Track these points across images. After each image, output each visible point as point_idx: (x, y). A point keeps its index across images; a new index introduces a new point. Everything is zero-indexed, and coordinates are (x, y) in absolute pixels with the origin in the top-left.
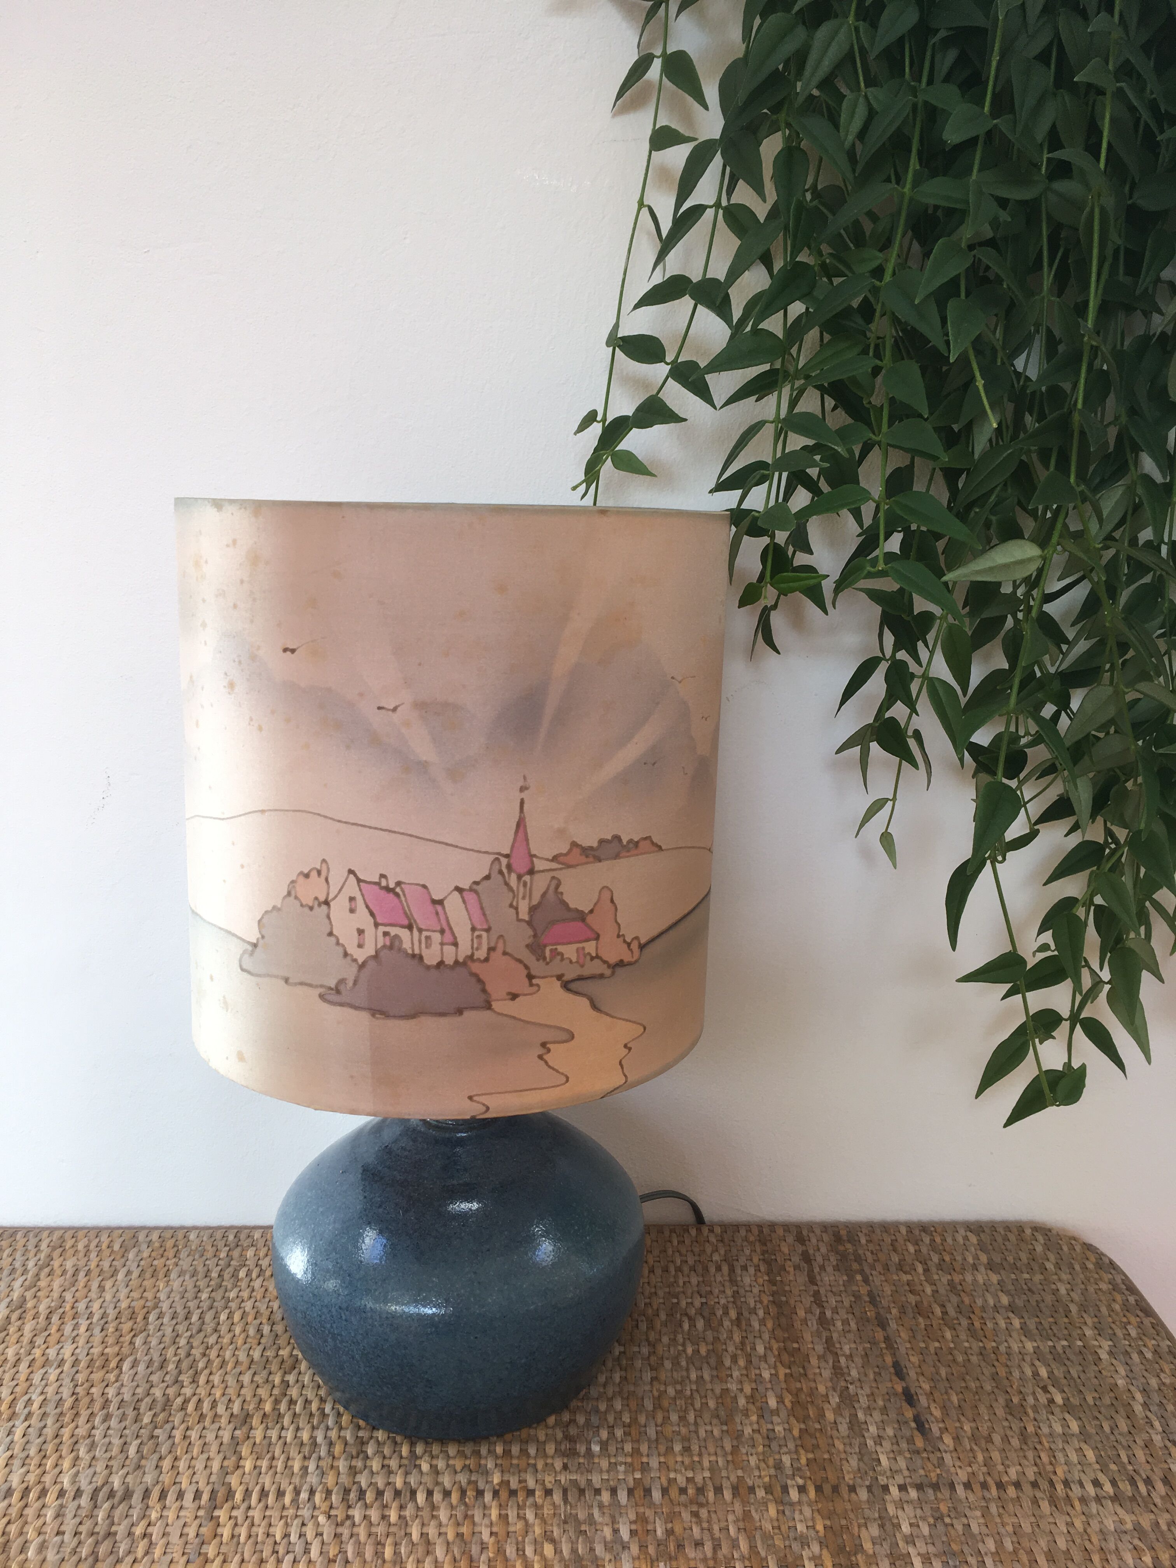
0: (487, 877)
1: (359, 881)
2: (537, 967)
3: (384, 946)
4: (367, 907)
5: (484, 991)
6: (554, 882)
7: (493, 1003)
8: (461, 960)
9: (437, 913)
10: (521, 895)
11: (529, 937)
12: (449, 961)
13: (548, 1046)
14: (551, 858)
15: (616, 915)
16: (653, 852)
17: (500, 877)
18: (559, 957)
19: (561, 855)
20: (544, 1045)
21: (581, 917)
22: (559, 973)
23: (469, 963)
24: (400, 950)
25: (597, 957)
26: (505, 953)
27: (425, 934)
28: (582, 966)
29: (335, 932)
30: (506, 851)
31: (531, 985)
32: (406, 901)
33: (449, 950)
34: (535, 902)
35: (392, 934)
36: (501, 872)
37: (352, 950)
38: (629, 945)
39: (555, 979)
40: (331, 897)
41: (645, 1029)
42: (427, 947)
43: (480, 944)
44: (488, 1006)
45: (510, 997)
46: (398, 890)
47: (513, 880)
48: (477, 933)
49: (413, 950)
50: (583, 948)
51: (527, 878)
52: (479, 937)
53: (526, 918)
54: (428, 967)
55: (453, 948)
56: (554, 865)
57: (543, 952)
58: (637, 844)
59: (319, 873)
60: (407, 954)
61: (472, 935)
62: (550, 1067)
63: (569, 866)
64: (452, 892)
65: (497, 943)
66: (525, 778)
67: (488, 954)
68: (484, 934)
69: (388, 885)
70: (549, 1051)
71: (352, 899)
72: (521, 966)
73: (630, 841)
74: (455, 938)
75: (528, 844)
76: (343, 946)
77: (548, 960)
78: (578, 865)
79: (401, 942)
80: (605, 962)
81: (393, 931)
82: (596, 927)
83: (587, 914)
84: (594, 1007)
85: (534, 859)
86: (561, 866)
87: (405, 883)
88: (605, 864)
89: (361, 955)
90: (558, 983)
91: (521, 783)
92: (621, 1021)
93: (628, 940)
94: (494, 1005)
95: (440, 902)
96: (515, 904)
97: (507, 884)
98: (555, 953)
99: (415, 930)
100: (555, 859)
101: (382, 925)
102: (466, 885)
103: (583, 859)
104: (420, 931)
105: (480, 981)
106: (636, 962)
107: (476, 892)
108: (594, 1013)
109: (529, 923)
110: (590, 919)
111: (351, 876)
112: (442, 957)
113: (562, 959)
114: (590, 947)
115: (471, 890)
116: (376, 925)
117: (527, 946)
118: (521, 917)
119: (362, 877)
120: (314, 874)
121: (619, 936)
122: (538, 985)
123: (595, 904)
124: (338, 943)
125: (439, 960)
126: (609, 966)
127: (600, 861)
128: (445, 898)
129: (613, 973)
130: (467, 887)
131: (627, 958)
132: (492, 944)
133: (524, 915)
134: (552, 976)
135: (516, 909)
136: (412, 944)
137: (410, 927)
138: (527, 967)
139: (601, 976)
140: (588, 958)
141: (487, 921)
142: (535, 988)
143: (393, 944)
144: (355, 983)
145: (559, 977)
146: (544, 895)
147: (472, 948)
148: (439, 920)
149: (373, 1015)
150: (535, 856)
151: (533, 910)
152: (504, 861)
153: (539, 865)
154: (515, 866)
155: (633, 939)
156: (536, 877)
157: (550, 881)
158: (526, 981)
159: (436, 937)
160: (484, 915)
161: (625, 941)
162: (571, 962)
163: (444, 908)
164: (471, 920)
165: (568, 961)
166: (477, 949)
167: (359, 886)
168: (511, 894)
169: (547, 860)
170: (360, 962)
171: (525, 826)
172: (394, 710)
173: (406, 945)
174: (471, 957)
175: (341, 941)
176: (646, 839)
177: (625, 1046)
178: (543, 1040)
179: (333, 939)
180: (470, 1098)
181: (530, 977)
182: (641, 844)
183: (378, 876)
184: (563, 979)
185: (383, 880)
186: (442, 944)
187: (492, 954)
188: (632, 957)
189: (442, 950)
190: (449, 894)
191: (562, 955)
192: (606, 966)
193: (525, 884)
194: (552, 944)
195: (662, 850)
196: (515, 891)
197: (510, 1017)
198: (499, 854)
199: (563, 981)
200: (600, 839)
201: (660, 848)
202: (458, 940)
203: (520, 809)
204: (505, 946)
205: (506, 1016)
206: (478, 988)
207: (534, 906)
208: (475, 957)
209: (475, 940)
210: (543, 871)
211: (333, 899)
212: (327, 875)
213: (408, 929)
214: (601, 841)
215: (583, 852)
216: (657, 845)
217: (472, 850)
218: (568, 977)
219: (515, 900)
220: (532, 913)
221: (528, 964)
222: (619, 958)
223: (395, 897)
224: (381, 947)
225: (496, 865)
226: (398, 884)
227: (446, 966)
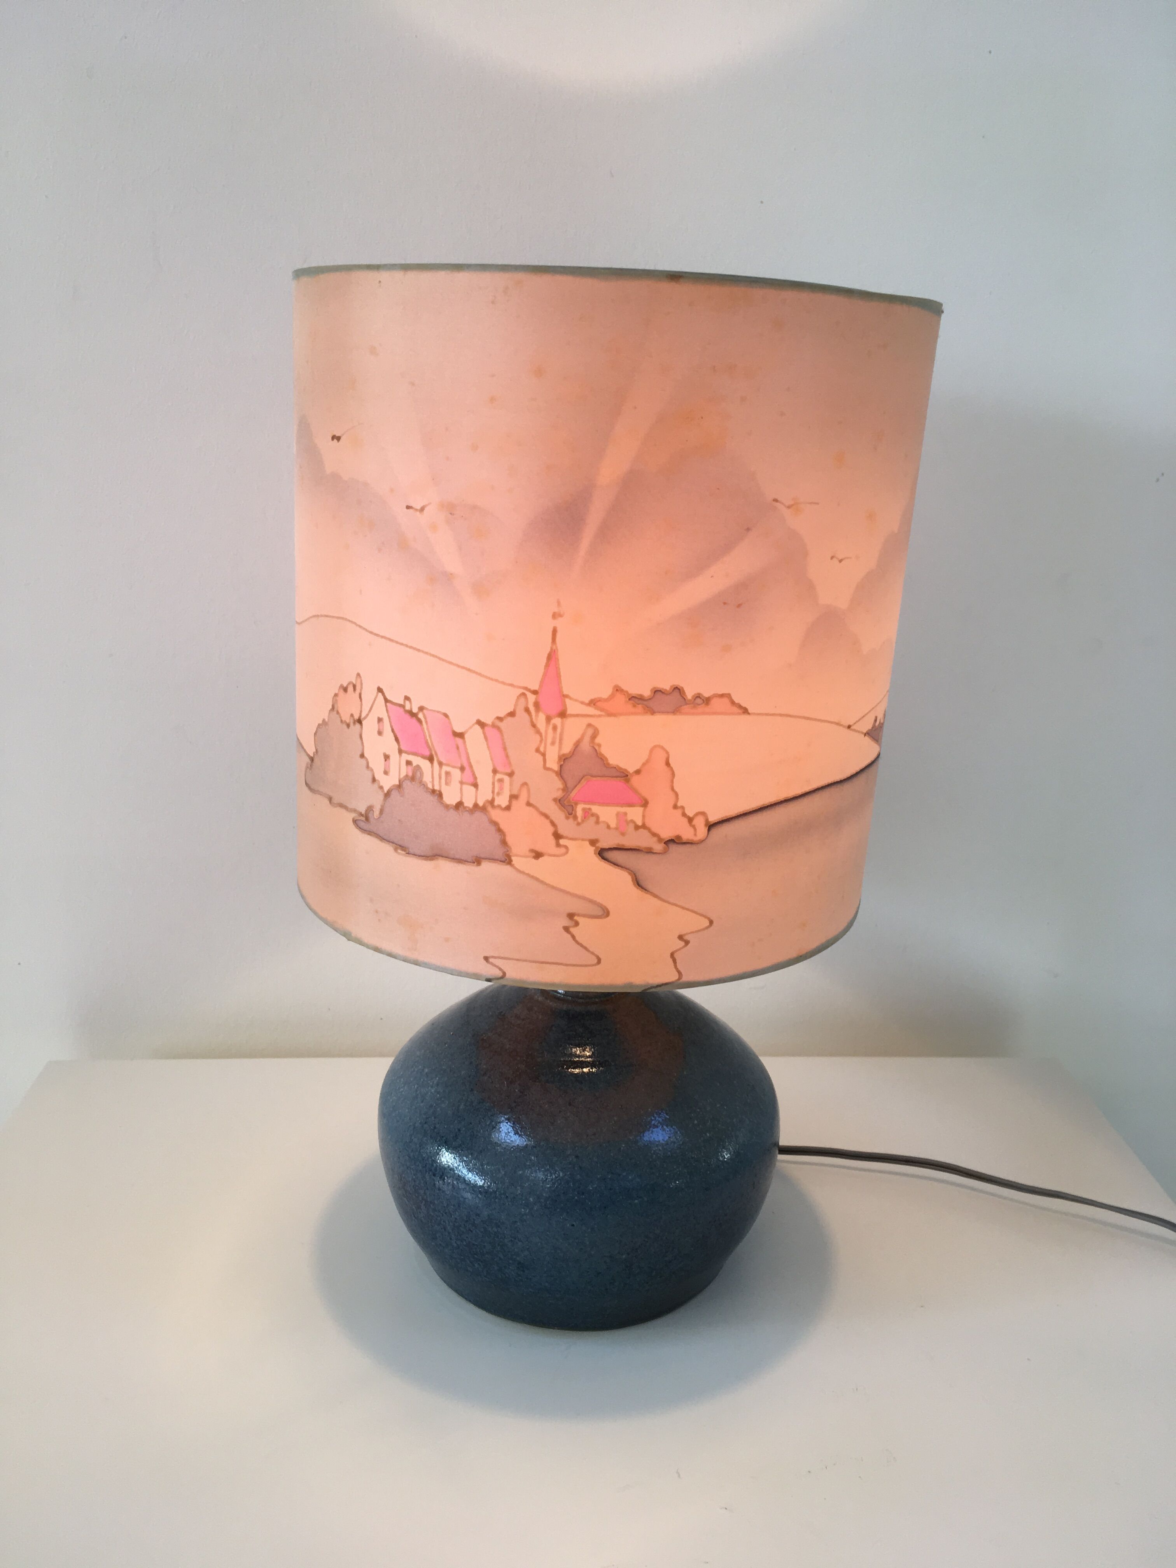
0: (512, 714)
1: (386, 700)
2: (566, 826)
3: (407, 776)
4: (393, 731)
5: (504, 843)
6: (590, 732)
7: (513, 858)
8: (481, 804)
9: (458, 748)
10: (549, 741)
11: (558, 790)
12: (469, 803)
13: (576, 918)
14: (587, 701)
15: (672, 782)
16: (733, 714)
17: (526, 715)
18: (593, 819)
19: (600, 700)
20: (571, 916)
21: (625, 776)
22: (593, 837)
23: (489, 808)
24: (421, 782)
25: (644, 826)
26: (529, 804)
27: (445, 768)
28: (623, 834)
29: (366, 755)
30: (536, 687)
31: (558, 845)
32: (427, 729)
33: (469, 790)
34: (567, 749)
35: (414, 764)
36: (527, 710)
37: (379, 776)
38: (690, 820)
39: (587, 843)
40: (363, 715)
41: (711, 922)
42: (447, 784)
43: (501, 788)
44: (507, 860)
45: (534, 854)
46: (421, 716)
47: (541, 720)
48: (498, 776)
49: (433, 786)
50: (625, 814)
51: (557, 721)
52: (501, 781)
53: (556, 767)
54: (447, 807)
55: (473, 789)
56: (591, 711)
57: (574, 810)
58: (707, 701)
59: (354, 687)
60: (427, 788)
61: (494, 778)
62: (577, 942)
63: (610, 715)
64: (473, 725)
65: (520, 790)
66: (559, 603)
67: (510, 801)
68: (507, 779)
69: (411, 709)
70: (577, 924)
71: (380, 720)
72: (547, 822)
73: (698, 696)
74: (475, 778)
75: (560, 682)
76: (372, 770)
77: (579, 820)
78: (621, 714)
79: (422, 774)
80: (654, 835)
81: (416, 761)
82: (645, 793)
83: (632, 775)
84: (638, 884)
85: (567, 700)
86: (598, 713)
87: (427, 709)
88: (659, 718)
89: (388, 782)
90: (591, 850)
91: (554, 608)
92: (675, 907)
93: (690, 813)
94: (516, 860)
95: (461, 735)
96: (542, 749)
97: (534, 725)
98: (587, 813)
99: (435, 763)
100: (593, 703)
101: (406, 752)
102: (488, 720)
103: (630, 708)
104: (441, 764)
105: (500, 830)
106: (701, 842)
107: (499, 728)
108: (638, 892)
109: (560, 774)
110: (635, 781)
111: (380, 694)
112: (461, 798)
113: (598, 822)
114: (635, 814)
115: (494, 726)
116: (400, 752)
117: (555, 800)
118: (548, 765)
119: (388, 697)
120: (350, 688)
121: (675, 807)
122: (566, 847)
123: (644, 764)
124: (368, 767)
125: (458, 800)
126: (660, 840)
127: (653, 714)
128: (467, 730)
129: (666, 850)
130: (489, 722)
131: (687, 834)
132: (515, 792)
133: (552, 763)
134: (583, 840)
135: (544, 755)
136: (433, 778)
137: (431, 759)
138: (553, 824)
139: (649, 851)
140: (632, 826)
141: (510, 764)
142: (563, 850)
143: (415, 776)
144: (382, 811)
145: (593, 842)
146: (577, 745)
147: (493, 792)
148: (460, 756)
149: (396, 850)
150: (567, 696)
151: (564, 759)
152: (532, 698)
153: (572, 708)
154: (544, 704)
155: (697, 814)
156: (569, 721)
157: (585, 730)
158: (553, 841)
159: (456, 774)
160: (507, 756)
161: (684, 815)
162: (608, 827)
163: (465, 742)
164: (492, 760)
165: (604, 826)
166: (498, 794)
167: (386, 706)
168: (538, 737)
169: (582, 703)
170: (386, 790)
171: (557, 660)
172: (422, 510)
173: (427, 778)
174: (492, 802)
175: (370, 765)
176: (722, 696)
177: (681, 937)
178: (572, 911)
179: (363, 761)
180: (486, 959)
181: (557, 836)
182: (715, 702)
183: (403, 698)
184: (597, 845)
185: (407, 703)
186: (462, 783)
187: (514, 802)
188: (695, 835)
189: (461, 789)
190: (471, 728)
191: (598, 817)
192: (655, 839)
193: (555, 728)
194: (585, 802)
195: (749, 714)
196: (543, 734)
197: (532, 877)
198: (526, 688)
199: (597, 848)
200: (655, 688)
201: (745, 711)
202: (479, 781)
203: (552, 639)
204: (529, 796)
205: (528, 875)
206: (497, 837)
207: (564, 755)
208: (496, 803)
209: (496, 783)
210: (577, 716)
211: (365, 718)
212: (361, 690)
213: (429, 761)
214: (656, 691)
215: (629, 699)
216: (740, 706)
217: (496, 681)
218: (604, 844)
219: (543, 745)
220: (562, 763)
221: (556, 821)
222: (677, 834)
223: (418, 724)
224: (404, 777)
225: (522, 700)
226: (421, 709)
227: (465, 808)
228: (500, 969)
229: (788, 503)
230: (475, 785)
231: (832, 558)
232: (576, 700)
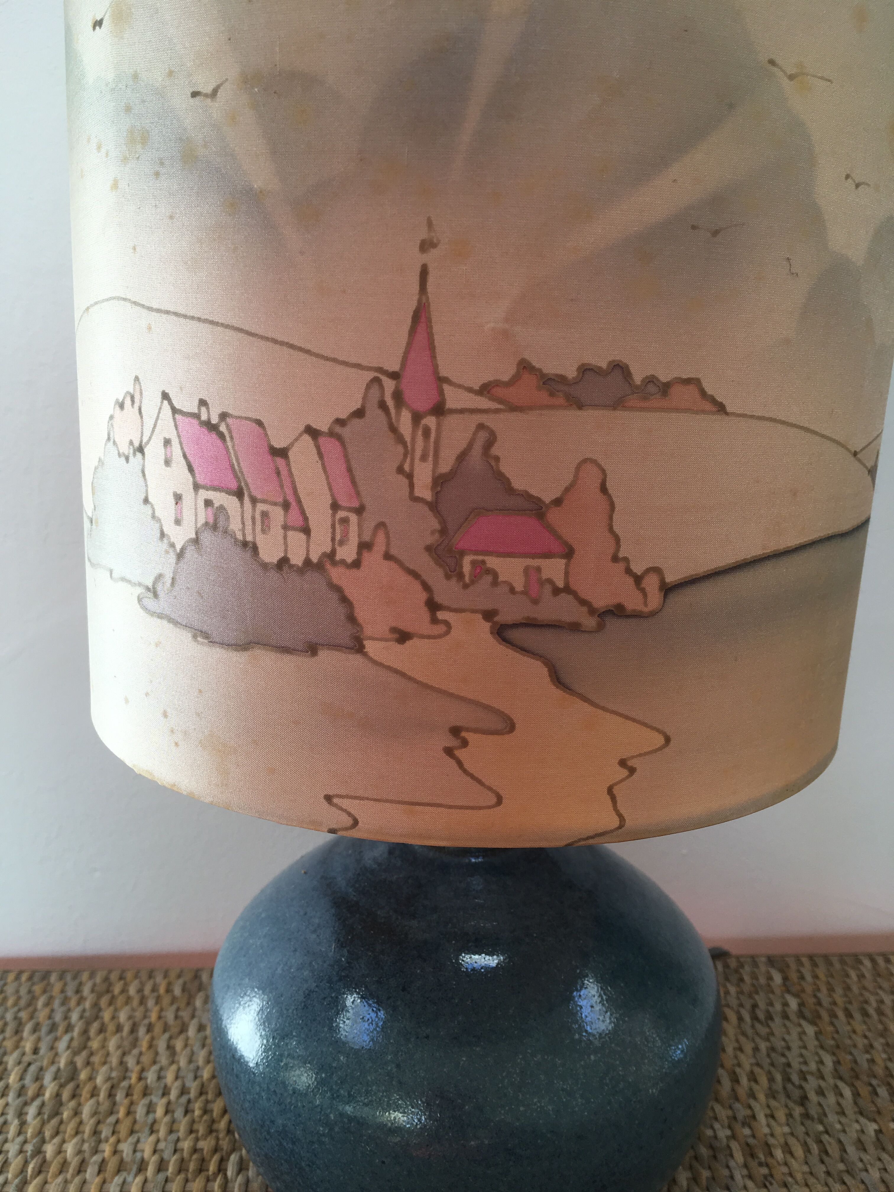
0: (359, 413)
1: (175, 411)
2: (446, 590)
3: (206, 524)
4: (185, 456)
5: (352, 619)
6: (483, 436)
7: (365, 642)
8: (315, 559)
9: (278, 473)
10: (418, 453)
11: (433, 533)
12: (297, 560)
13: (464, 734)
14: (477, 388)
15: (611, 518)
16: (703, 412)
17: (380, 412)
18: (489, 578)
19: (497, 383)
20: (455, 731)
21: (537, 509)
22: (489, 606)
23: (328, 566)
24: (226, 532)
25: (567, 589)
26: (388, 556)
27: (261, 507)
28: (535, 602)
29: (151, 499)
30: (394, 366)
31: (434, 621)
32: (233, 447)
33: (296, 538)
34: (445, 468)
35: (217, 504)
36: (383, 405)
37: (169, 528)
38: (638, 580)
39: (480, 616)
40: (145, 440)
41: (668, 740)
42: (263, 531)
43: (345, 533)
44: (358, 648)
45: (396, 636)
46: (223, 428)
47: (405, 422)
48: (341, 514)
49: (244, 535)
50: (539, 569)
51: (430, 421)
52: (345, 521)
53: (428, 495)
54: (265, 566)
55: (302, 536)
56: (483, 403)
57: (459, 564)
58: (665, 388)
59: (133, 399)
60: (236, 539)
61: (334, 515)
62: (465, 771)
63: (514, 408)
64: (301, 435)
65: (374, 535)
66: (430, 224)
67: (359, 553)
68: (353, 518)
69: (209, 419)
70: (465, 743)
71: (167, 442)
72: (417, 586)
73: (651, 380)
74: (306, 519)
75: (433, 357)
76: (159, 520)
77: (467, 579)
78: (531, 408)
79: (228, 518)
80: (583, 602)
81: (218, 499)
82: (567, 534)
83: (548, 506)
84: (557, 680)
85: (446, 387)
86: (497, 406)
87: (231, 416)
88: (590, 415)
89: (179, 537)
90: (486, 626)
91: (423, 234)
92: (614, 717)
93: (638, 568)
94: (370, 646)
95: (282, 453)
96: (407, 467)
97: (393, 429)
98: (481, 569)
99: (246, 499)
100: (485, 390)
101: (204, 487)
102: (323, 426)
103: (544, 397)
104: (254, 501)
105: (344, 600)
106: (653, 614)
107: (339, 438)
108: (556, 693)
109: (434, 506)
110: (553, 516)
111: (166, 402)
112: (286, 551)
113: (495, 583)
114: (553, 569)
115: (331, 434)
116: (197, 487)
117: (429, 548)
118: (418, 493)
119: (178, 406)
120: (128, 402)
121: (615, 559)
122: (447, 623)
123: (567, 490)
124: (154, 516)
125: (281, 555)
126: (592, 611)
127: (580, 407)
128: (292, 444)
129: (601, 627)
130: (325, 428)
131: (633, 602)
132: (367, 538)
133: (423, 490)
134: (473, 611)
135: (410, 476)
136: (243, 523)
137: (239, 494)
138: (426, 587)
139: (575, 627)
140: (548, 588)
141: (358, 494)
142: (442, 628)
143: (217, 523)
144: (174, 582)
145: (488, 615)
146: (462, 457)
147: (333, 539)
148: (282, 486)
149: (195, 637)
150: (446, 380)
151: (440, 482)
152: (389, 385)
153: (454, 399)
154: (408, 395)
155: (648, 570)
156: (450, 421)
157: (475, 434)
158: (425, 614)
159: (277, 514)
160: (354, 482)
161: (628, 571)
162: (512, 590)
163: (288, 465)
164: (330, 489)
165: (506, 589)
166: (342, 543)
167: (174, 419)
168: (400, 449)
169: (470, 390)
170: (178, 547)
171: (429, 321)
173: (235, 526)
174: (331, 556)
175: (157, 514)
176: (688, 381)
177: (623, 763)
178: (458, 724)
179: (148, 509)
180: (328, 798)
181: (433, 606)
182: (677, 391)
183: (196, 403)
184: (496, 619)
185: (203, 409)
186: (285, 527)
187: (366, 555)
188: (646, 604)
189: (285, 537)
190: (296, 440)
191: (495, 575)
192: (585, 609)
193: (427, 432)
194: (477, 552)
195: (727, 414)
196: (409, 444)
197: (396, 672)
198: (380, 370)
199: (495, 623)
200: (583, 365)
201: (721, 408)
202: (312, 524)
203: (420, 285)
204: (388, 544)
205: (389, 668)
206: (342, 610)
207: (442, 476)
208: (338, 557)
209: (337, 526)
210: (462, 411)
211: (148, 442)
212: (141, 402)
213: (237, 498)
214: (585, 370)
215: (544, 383)
216: (713, 400)
217: (335, 360)
218: (505, 617)
219: (408, 460)
220: (439, 489)
221: (430, 582)
222: (615, 601)
223: (219, 442)
224: (203, 525)
225: (375, 391)
226: (224, 416)
227: (291, 566)
228: (349, 814)
229: (791, 71)
230: (306, 530)
231: (847, 177)
232: (460, 386)
